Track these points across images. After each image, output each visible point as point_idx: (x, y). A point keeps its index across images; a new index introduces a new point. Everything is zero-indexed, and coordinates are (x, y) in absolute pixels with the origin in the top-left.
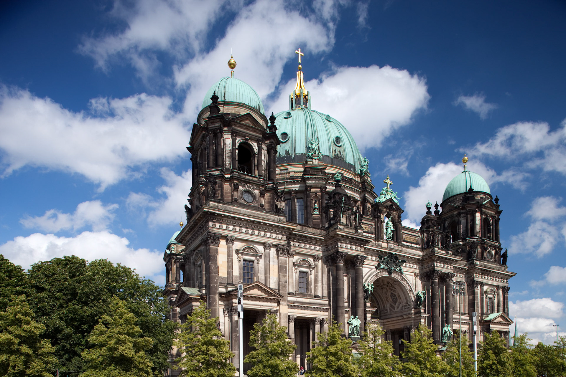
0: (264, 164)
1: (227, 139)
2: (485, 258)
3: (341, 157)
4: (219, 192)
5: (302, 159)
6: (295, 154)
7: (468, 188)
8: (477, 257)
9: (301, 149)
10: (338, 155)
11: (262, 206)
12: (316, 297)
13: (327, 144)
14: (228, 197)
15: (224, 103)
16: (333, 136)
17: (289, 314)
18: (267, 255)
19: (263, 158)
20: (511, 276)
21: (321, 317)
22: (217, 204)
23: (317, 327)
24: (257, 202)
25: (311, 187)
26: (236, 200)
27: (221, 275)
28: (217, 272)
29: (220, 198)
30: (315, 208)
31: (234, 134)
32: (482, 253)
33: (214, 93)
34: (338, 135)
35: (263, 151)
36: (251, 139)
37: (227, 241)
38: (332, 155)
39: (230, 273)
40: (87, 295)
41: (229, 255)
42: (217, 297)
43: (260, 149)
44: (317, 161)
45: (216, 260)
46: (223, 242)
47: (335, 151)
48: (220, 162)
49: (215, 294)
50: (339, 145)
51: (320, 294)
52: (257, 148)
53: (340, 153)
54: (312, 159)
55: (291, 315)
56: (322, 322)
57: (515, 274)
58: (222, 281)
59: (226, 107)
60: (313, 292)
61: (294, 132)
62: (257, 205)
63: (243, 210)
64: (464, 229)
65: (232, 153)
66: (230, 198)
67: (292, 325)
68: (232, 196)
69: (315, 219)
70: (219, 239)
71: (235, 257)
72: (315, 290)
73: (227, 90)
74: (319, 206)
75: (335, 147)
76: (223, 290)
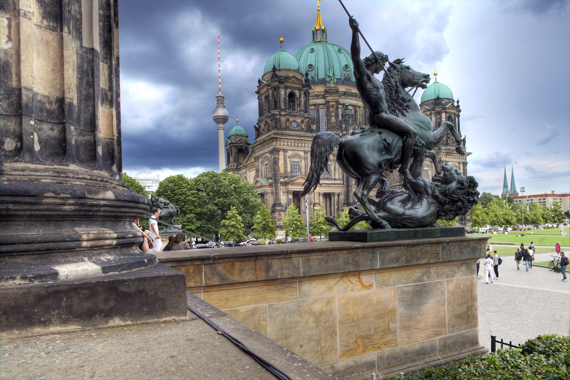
0: (303, 103)
1: (282, 92)
2: (448, 144)
3: (349, 78)
4: (279, 123)
5: (323, 82)
6: (318, 79)
7: (437, 96)
8: (443, 144)
9: (322, 75)
10: (346, 77)
11: (302, 129)
12: (335, 179)
13: (339, 70)
14: (283, 126)
15: (280, 70)
16: (343, 64)
17: (319, 191)
18: (306, 158)
19: (302, 99)
20: (469, 155)
21: (338, 192)
22: (277, 131)
23: (336, 197)
24: (300, 127)
25: (329, 102)
26: (288, 128)
27: (281, 172)
28: (279, 171)
29: (279, 127)
30: (332, 116)
31: (286, 88)
32: (447, 141)
33: (274, 66)
34: (347, 63)
35: (302, 96)
36: (295, 89)
37: (284, 152)
38: (343, 78)
39: (285, 170)
40: (226, 194)
41: (285, 160)
42: (279, 184)
43: (300, 94)
44: (333, 84)
45: (278, 164)
46: (281, 153)
47: (345, 75)
48: (278, 106)
49: (278, 183)
50: (348, 70)
51: (337, 177)
52: (298, 94)
53: (348, 75)
54: (330, 83)
55: (320, 192)
56: (339, 195)
57: (471, 153)
58: (281, 175)
59: (281, 72)
60: (333, 176)
61: (317, 64)
62: (299, 128)
63: (291, 132)
64: (434, 124)
65: (285, 100)
66: (285, 126)
67: (321, 197)
68: (286, 125)
69: (332, 123)
70: (279, 151)
71: (288, 160)
72: (335, 175)
73: (280, 62)
74: (335, 114)
75: (344, 72)
76: (282, 180)
